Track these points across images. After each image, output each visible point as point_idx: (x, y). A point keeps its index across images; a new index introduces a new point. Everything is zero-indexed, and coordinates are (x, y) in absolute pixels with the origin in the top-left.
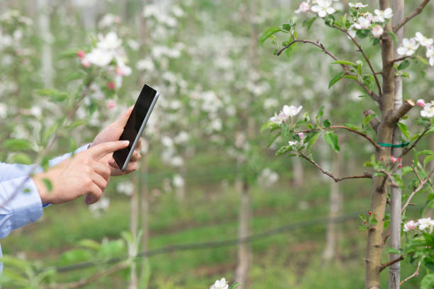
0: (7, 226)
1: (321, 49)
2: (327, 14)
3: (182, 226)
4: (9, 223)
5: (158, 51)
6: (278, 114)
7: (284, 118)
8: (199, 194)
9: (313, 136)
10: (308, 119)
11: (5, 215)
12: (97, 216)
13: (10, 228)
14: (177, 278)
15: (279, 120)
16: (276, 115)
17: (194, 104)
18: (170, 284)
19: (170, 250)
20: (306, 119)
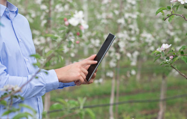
0: (44, 91)
1: (184, 19)
2: (185, 3)
3: (137, 92)
4: (45, 89)
5: (127, 15)
6: (160, 48)
7: (163, 49)
8: (146, 78)
9: (175, 58)
10: (174, 50)
11: (43, 86)
12: (97, 86)
13: (45, 91)
14: (132, 115)
15: (160, 50)
16: (159, 47)
17: (141, 39)
18: (128, 117)
19: (130, 102)
20: (173, 50)
